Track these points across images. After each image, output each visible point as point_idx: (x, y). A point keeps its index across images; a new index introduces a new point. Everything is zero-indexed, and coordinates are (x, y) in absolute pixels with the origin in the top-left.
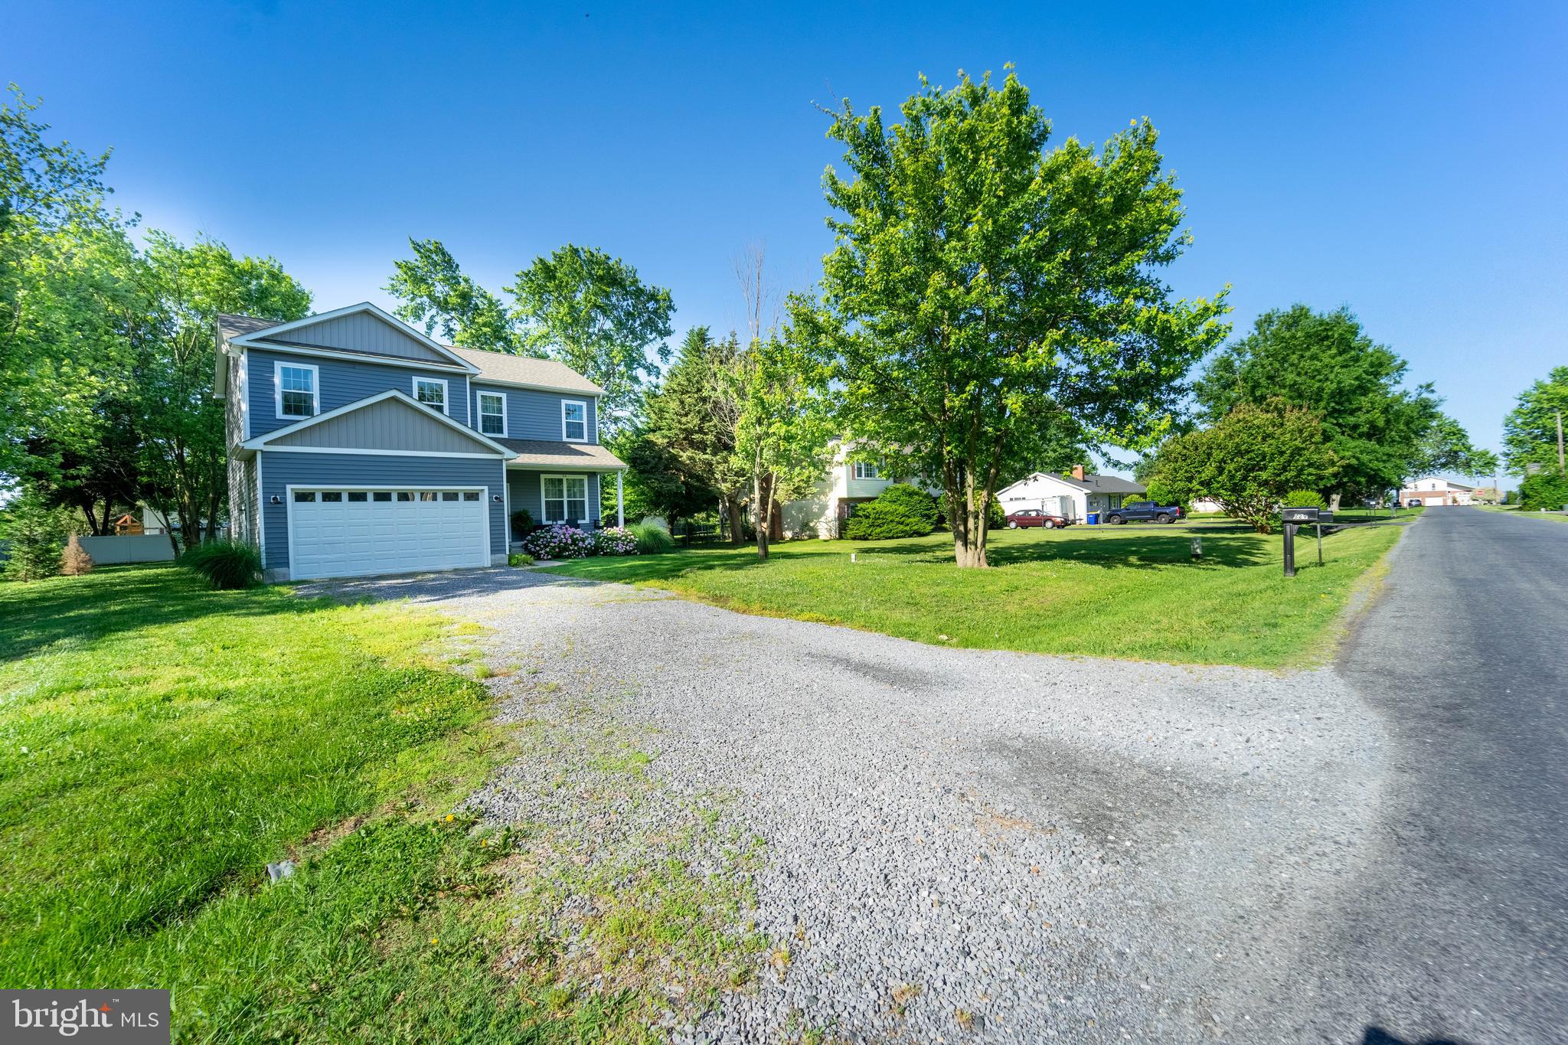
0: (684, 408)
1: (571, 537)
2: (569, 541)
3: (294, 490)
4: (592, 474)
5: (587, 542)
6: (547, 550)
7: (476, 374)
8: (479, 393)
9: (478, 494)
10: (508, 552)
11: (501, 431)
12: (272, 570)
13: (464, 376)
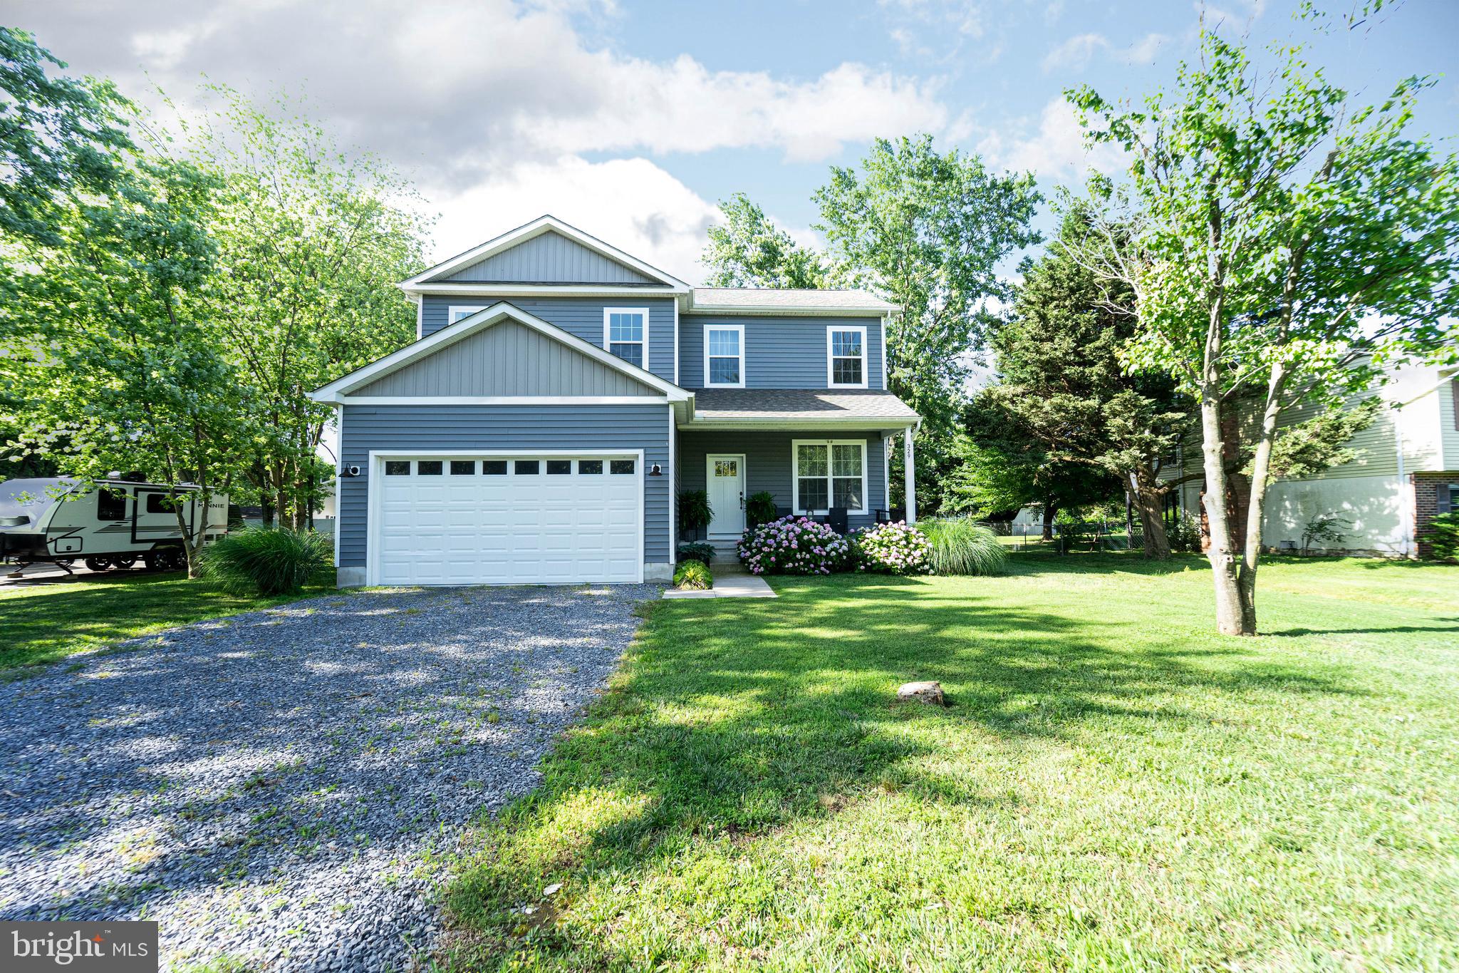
0: (1045, 327)
1: (799, 537)
2: (794, 545)
3: (381, 457)
4: (875, 437)
5: (829, 547)
6: (758, 557)
7: (686, 295)
8: (707, 328)
9: (632, 463)
10: (672, 560)
11: (737, 380)
12: (346, 569)
13: (672, 299)
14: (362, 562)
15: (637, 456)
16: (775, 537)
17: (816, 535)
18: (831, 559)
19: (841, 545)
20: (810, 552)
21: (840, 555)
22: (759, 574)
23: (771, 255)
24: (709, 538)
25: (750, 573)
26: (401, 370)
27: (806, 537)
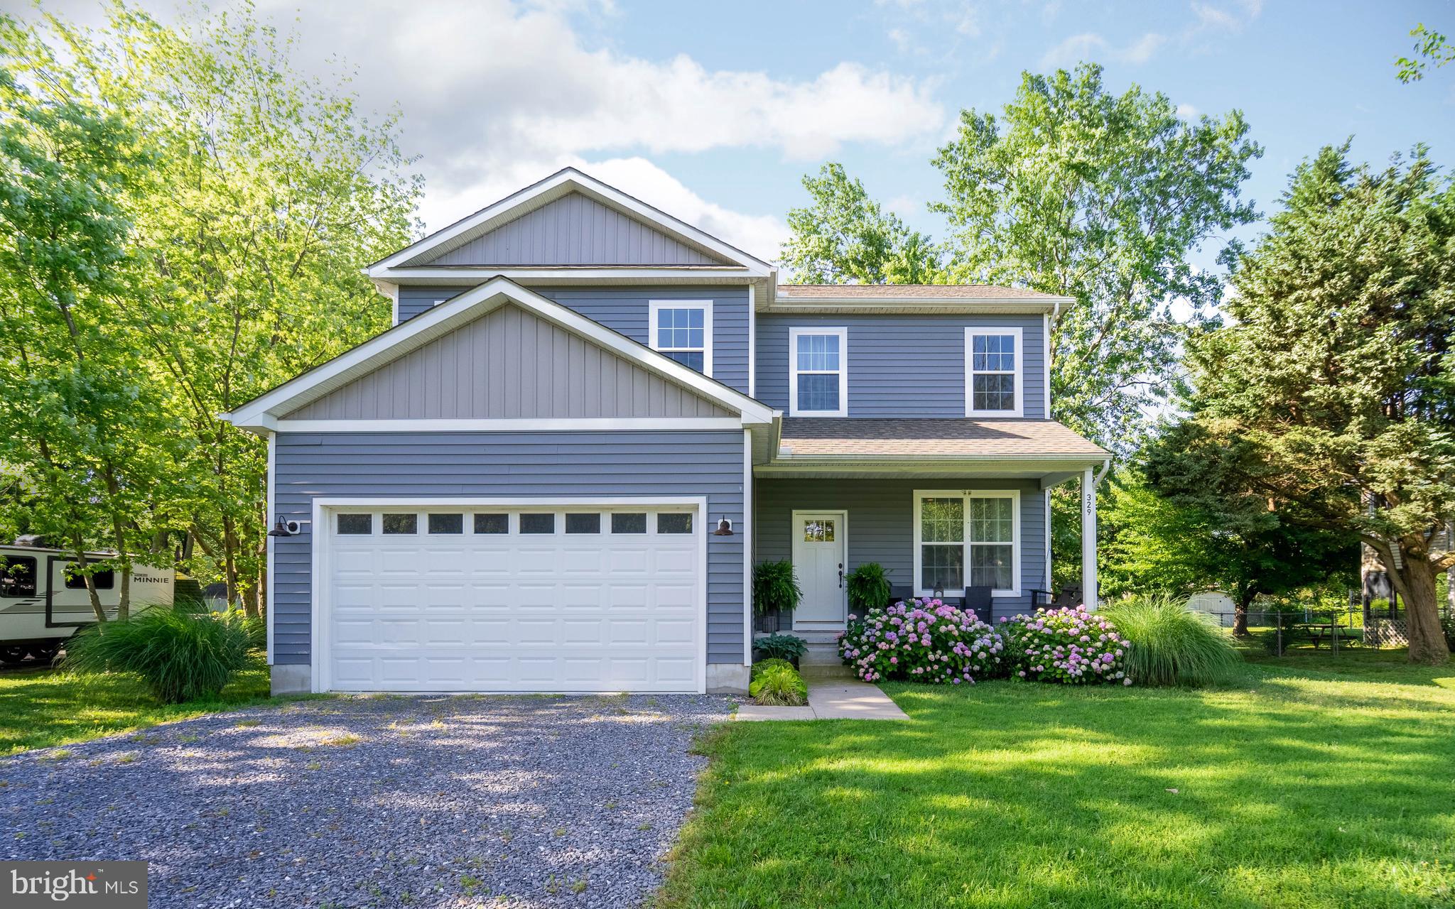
1: (933, 629)
2: (926, 641)
3: (330, 508)
4: (1032, 485)
5: (978, 644)
6: (872, 657)
7: (765, 280)
8: (795, 333)
9: (689, 516)
10: (748, 660)
11: (836, 406)
12: (283, 668)
13: (746, 288)
14: (306, 659)
15: (696, 507)
16: (897, 628)
17: (957, 626)
18: (979, 662)
19: (993, 641)
20: (947, 650)
21: (992, 656)
22: (877, 682)
23: (876, 246)
24: (795, 627)
25: (859, 679)
26: (356, 381)
27: (943, 629)
